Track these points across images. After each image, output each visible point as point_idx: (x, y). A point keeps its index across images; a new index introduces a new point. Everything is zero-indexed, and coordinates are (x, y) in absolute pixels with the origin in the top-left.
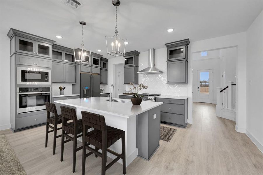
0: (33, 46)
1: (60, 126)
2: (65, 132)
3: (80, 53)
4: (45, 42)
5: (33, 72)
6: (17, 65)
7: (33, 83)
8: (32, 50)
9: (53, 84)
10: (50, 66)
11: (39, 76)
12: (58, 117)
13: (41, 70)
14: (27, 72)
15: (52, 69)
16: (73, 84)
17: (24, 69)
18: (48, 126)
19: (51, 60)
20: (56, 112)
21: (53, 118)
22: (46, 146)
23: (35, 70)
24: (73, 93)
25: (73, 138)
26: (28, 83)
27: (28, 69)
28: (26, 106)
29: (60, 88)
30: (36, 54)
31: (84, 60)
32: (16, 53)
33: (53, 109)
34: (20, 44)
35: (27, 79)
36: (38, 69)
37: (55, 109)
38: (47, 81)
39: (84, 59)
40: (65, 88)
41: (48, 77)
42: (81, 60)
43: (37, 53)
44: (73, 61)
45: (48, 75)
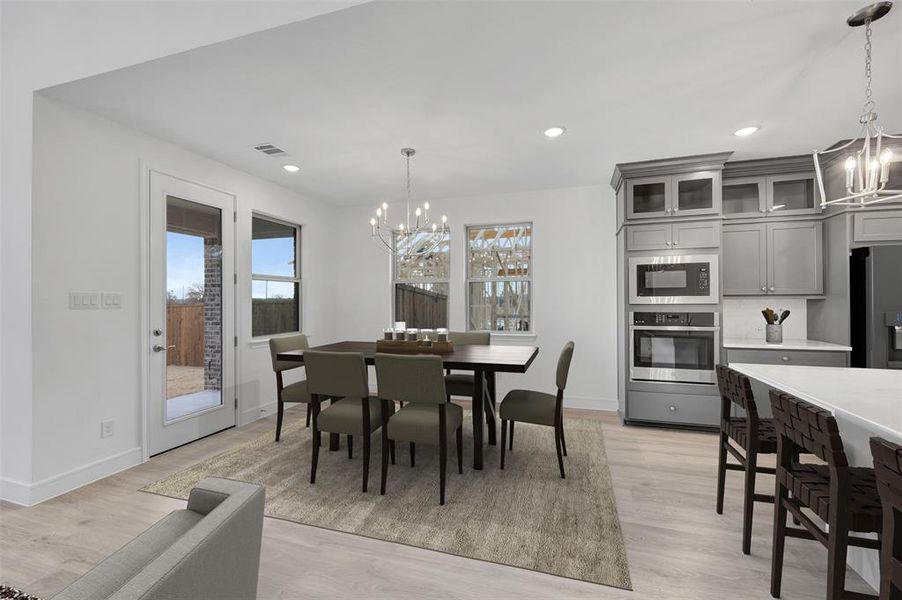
0: (663, 193)
1: (767, 460)
2: (790, 492)
3: (849, 164)
4: (696, 168)
5: (666, 267)
6: (629, 252)
7: (667, 300)
8: (661, 206)
9: (727, 302)
10: (716, 241)
11: (680, 279)
12: (761, 428)
13: (688, 259)
14: (651, 270)
15: (721, 250)
16: (808, 300)
17: (644, 261)
18: (726, 446)
19: (718, 222)
20: (752, 407)
21: (740, 424)
22: (720, 511)
23: (672, 260)
24: (811, 337)
25: (825, 535)
26: (654, 300)
27: (656, 261)
28: (649, 364)
29: (769, 316)
30: (673, 212)
31: (881, 191)
32: (628, 224)
33: (742, 393)
34: (634, 195)
35: (651, 289)
36: (679, 258)
37: (750, 395)
38: (705, 291)
39: (879, 185)
40: (786, 314)
41: (708, 278)
42: (856, 195)
43: (676, 210)
44: (810, 205)
45: (708, 271)
